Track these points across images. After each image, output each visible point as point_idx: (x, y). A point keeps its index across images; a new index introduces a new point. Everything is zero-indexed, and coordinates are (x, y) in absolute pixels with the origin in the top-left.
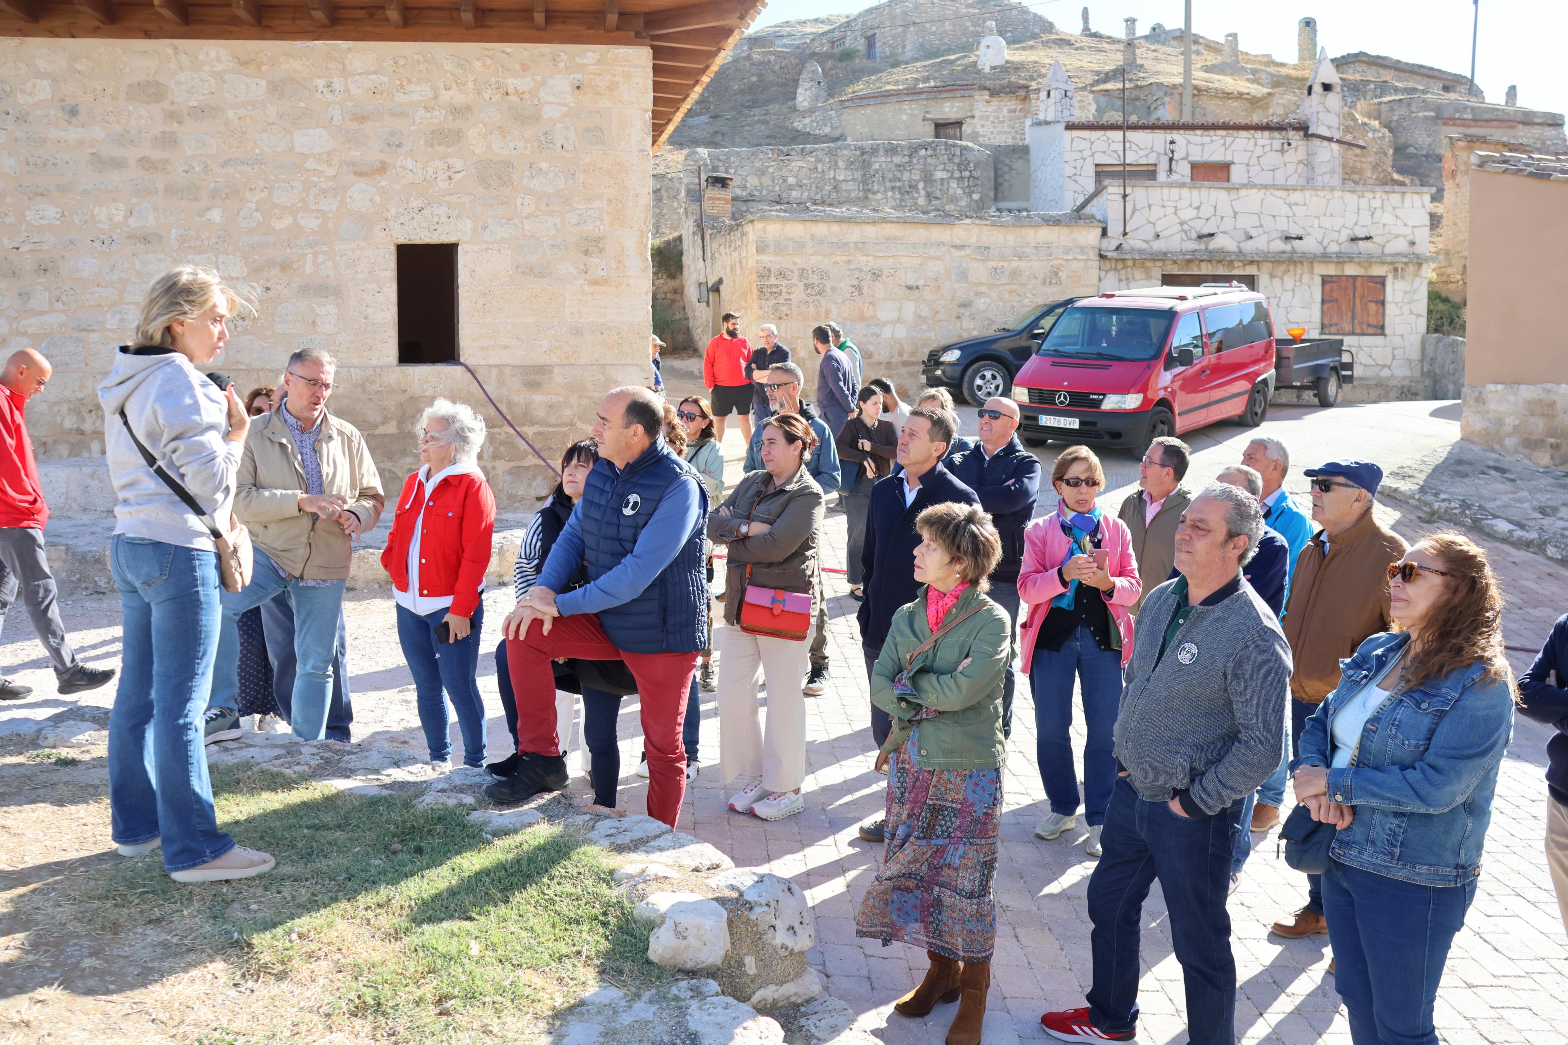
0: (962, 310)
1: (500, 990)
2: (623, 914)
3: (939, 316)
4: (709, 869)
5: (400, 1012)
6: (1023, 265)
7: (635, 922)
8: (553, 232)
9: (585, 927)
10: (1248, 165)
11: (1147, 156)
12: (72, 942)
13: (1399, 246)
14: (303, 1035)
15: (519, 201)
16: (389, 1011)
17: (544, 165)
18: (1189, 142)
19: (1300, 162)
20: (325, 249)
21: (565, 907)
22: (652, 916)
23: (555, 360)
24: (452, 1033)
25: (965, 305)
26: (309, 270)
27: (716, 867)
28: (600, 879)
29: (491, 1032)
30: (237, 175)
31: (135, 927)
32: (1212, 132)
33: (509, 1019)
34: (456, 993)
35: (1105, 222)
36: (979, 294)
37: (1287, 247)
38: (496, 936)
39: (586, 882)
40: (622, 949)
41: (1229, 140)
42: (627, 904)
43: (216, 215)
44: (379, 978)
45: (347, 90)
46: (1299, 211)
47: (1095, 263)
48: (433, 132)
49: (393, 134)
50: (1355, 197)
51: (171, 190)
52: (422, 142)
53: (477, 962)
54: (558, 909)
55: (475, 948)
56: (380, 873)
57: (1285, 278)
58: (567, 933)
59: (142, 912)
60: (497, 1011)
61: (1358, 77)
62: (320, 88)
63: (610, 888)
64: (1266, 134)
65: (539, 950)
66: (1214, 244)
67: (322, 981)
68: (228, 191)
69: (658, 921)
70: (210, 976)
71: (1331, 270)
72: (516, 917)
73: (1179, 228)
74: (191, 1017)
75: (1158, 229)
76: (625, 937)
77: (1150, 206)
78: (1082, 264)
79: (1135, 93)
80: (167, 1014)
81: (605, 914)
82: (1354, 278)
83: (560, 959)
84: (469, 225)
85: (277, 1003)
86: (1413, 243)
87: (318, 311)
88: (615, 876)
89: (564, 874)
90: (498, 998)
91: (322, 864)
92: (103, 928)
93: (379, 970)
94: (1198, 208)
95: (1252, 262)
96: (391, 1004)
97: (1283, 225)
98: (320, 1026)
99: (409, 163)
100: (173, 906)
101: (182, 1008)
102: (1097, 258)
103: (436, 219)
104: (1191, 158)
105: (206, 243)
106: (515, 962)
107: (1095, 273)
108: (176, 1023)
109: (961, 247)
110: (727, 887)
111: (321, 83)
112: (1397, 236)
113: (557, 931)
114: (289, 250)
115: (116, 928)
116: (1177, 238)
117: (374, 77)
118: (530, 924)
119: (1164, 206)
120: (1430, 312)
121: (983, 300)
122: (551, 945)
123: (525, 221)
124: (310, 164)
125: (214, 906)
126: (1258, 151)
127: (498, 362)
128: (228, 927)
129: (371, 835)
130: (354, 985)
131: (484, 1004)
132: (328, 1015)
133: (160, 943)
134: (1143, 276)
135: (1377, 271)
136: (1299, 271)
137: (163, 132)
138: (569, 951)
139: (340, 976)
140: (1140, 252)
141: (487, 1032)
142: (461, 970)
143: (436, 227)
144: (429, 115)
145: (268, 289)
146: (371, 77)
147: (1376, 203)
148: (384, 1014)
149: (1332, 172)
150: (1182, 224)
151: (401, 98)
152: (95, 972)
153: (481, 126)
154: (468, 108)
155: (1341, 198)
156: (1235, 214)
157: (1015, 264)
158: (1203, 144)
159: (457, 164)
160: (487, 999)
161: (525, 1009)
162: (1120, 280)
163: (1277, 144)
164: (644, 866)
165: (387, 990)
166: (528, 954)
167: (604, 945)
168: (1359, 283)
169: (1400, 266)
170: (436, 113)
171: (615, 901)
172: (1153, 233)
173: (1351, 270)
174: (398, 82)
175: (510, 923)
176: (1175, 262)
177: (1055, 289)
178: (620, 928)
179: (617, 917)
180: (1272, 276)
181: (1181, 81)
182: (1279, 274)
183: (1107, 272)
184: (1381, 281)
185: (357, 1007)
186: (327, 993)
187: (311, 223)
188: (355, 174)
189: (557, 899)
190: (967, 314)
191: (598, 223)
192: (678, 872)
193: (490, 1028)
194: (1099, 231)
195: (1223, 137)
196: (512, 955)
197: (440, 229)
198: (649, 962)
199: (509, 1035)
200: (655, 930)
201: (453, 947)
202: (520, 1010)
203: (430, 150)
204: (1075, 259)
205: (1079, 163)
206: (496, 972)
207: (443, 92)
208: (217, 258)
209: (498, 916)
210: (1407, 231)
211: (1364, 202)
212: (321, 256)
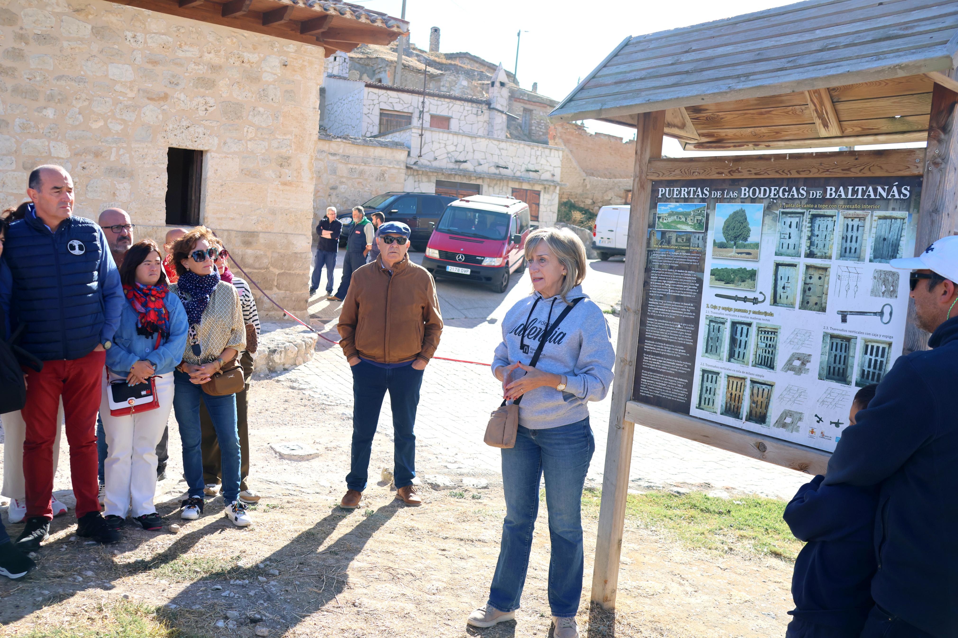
0: (332, 191)
3: (319, 194)
6: (366, 168)
8: (264, 151)
10: (459, 120)
11: (408, 107)
13: (546, 176)
15: (245, 130)
17: (261, 109)
18: (430, 103)
19: (485, 122)
20: (125, 145)
23: (260, 229)
25: (334, 188)
26: (113, 158)
30: (67, 88)
32: (442, 99)
35: (409, 147)
36: (342, 183)
37: (497, 171)
41: (451, 105)
43: (50, 113)
45: (146, 42)
46: (504, 152)
47: (404, 171)
48: (199, 79)
49: (173, 76)
50: (529, 148)
51: (16, 90)
52: (191, 84)
57: (495, 187)
62: (129, 38)
64: (470, 104)
66: (463, 166)
68: (60, 97)
71: (516, 186)
73: (446, 155)
75: (436, 155)
77: (433, 142)
78: (396, 171)
82: (527, 190)
84: (216, 141)
86: (553, 175)
87: (117, 186)
94: (456, 146)
95: (480, 178)
97: (496, 159)
99: (182, 96)
102: (405, 168)
103: (197, 135)
104: (431, 112)
105: (41, 131)
107: (403, 176)
109: (334, 155)
111: (129, 35)
112: (547, 171)
114: (100, 144)
116: (445, 161)
117: (164, 37)
119: (439, 143)
120: (559, 211)
121: (343, 186)
123: (249, 143)
124: (118, 87)
126: (465, 113)
127: (227, 228)
134: (427, 180)
135: (537, 188)
136: (502, 184)
137: (13, 48)
140: (426, 166)
143: (196, 139)
144: (197, 67)
145: (84, 168)
146: (162, 36)
147: (539, 153)
149: (502, 129)
150: (448, 153)
151: (180, 54)
153: (227, 79)
154: (220, 67)
155: (523, 148)
156: (474, 151)
157: (362, 167)
158: (438, 105)
159: (211, 101)
162: (415, 181)
163: (475, 111)
168: (528, 193)
169: (547, 186)
170: (201, 67)
172: (433, 157)
173: (525, 186)
174: (179, 43)
176: (443, 174)
177: (382, 183)
180: (489, 186)
181: (396, 59)
182: (492, 185)
183: (409, 176)
184: (538, 193)
187: (117, 128)
188: (149, 99)
190: (334, 193)
191: (289, 148)
194: (406, 153)
195: (448, 103)
197: (198, 142)
203: (196, 90)
204: (394, 167)
205: (371, 107)
207: (206, 54)
208: (49, 143)
210: (551, 169)
211: (533, 152)
212: (122, 150)
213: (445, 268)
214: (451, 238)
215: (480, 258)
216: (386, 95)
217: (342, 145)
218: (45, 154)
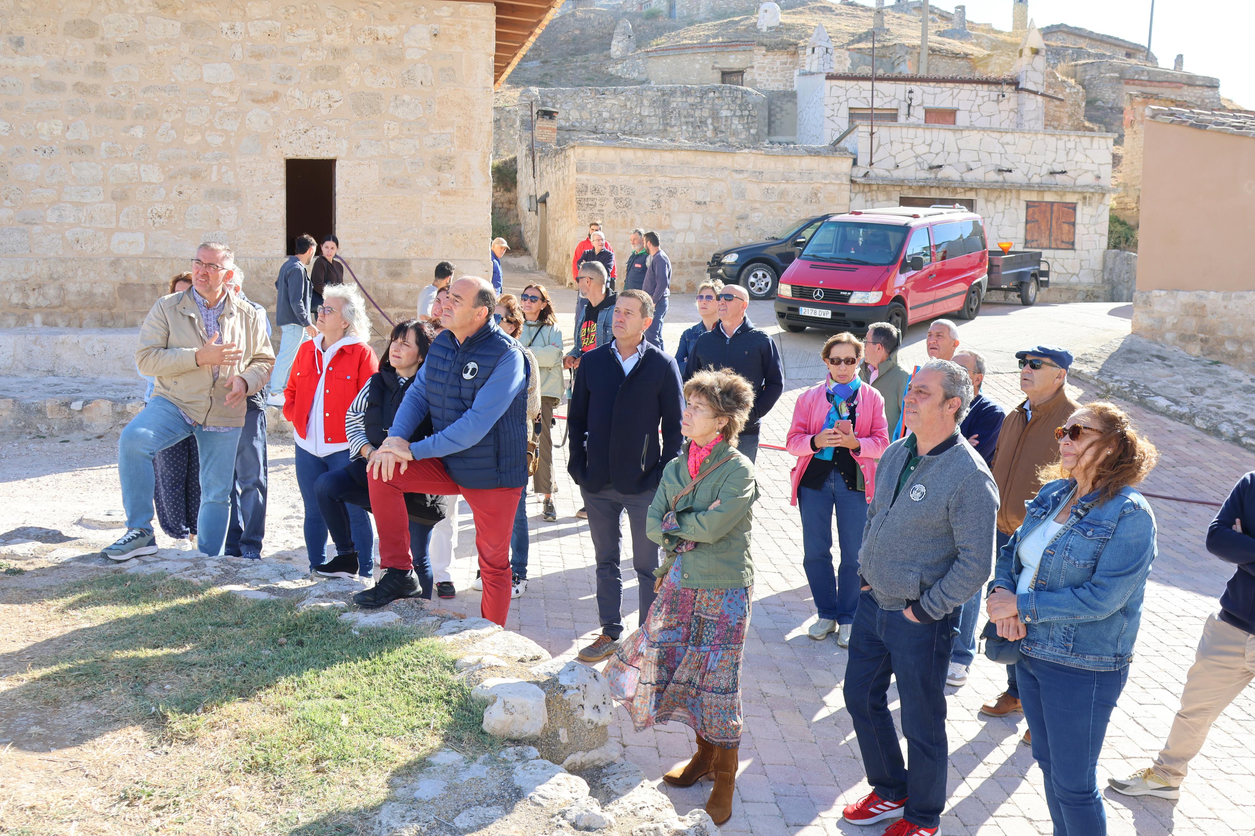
0: (740, 222)
1: (365, 754)
2: (463, 694)
3: (721, 226)
4: (531, 660)
5: (285, 770)
6: (789, 187)
7: (472, 701)
8: (413, 152)
9: (433, 705)
10: (970, 111)
11: (890, 102)
12: (20, 714)
13: (1087, 179)
14: (208, 788)
15: (386, 127)
16: (276, 769)
17: (407, 98)
18: (924, 92)
19: (1012, 110)
20: (228, 161)
21: (416, 688)
22: (487, 696)
24: (327, 787)
25: (742, 218)
26: (214, 178)
27: (537, 658)
28: (445, 667)
29: (357, 786)
30: (156, 100)
31: (71, 702)
32: (942, 85)
33: (372, 776)
34: (330, 756)
35: (856, 154)
36: (754, 209)
37: (1000, 178)
38: (361, 711)
39: (434, 669)
40: (462, 722)
41: (956, 91)
42: (466, 687)
43: (138, 132)
44: (268, 744)
45: (247, 32)
46: (1010, 149)
47: (847, 187)
48: (317, 68)
49: (284, 69)
50: (1054, 139)
51: (101, 111)
52: (308, 77)
53: (347, 732)
54: (412, 690)
55: (345, 721)
56: (269, 661)
57: (997, 202)
58: (419, 709)
59: (77, 690)
60: (363, 770)
61: (1059, 44)
62: (225, 30)
63: (453, 674)
64: (986, 87)
65: (396, 722)
66: (942, 174)
67: (223, 745)
68: (148, 112)
69: (491, 701)
70: (132, 741)
71: (1034, 197)
72: (378, 697)
73: (914, 160)
74: (118, 772)
75: (898, 161)
76: (464, 713)
77: (891, 142)
78: (836, 187)
79: (882, 51)
80: (98, 771)
81: (449, 694)
82: (1052, 203)
83: (412, 730)
84: (345, 144)
85: (186, 763)
86: (1098, 177)
87: (221, 211)
88: (457, 665)
89: (416, 663)
90: (364, 760)
91: (223, 654)
92: (46, 703)
93: (269, 737)
94: (930, 145)
95: (971, 189)
96: (277, 764)
97: (996, 160)
98: (221, 781)
99: (297, 94)
100: (102, 686)
101: (111, 766)
102: (849, 183)
103: (318, 139)
104: (925, 105)
105: (130, 154)
106: (377, 732)
107: (846, 194)
108: (105, 777)
109: (741, 171)
110: (546, 674)
111: (225, 26)
112: (1087, 171)
113: (410, 708)
114: (198, 162)
115: (56, 703)
116: (913, 168)
117: (269, 22)
118: (389, 702)
119: (902, 143)
120: (1110, 232)
121: (757, 214)
122: (405, 718)
123: (391, 143)
124: (216, 92)
125: (135, 686)
126: (979, 101)
127: (367, 256)
128: (147, 702)
129: (263, 631)
130: (248, 748)
131: (352, 764)
132: (228, 772)
133: (93, 715)
134: (885, 198)
135: (1070, 198)
136: (1008, 197)
137: (95, 63)
138: (419, 723)
139: (237, 741)
140: (883, 178)
141: (354, 786)
142: (334, 737)
143: (318, 145)
144: (314, 54)
145: (181, 193)
146: (267, 22)
147: (1071, 145)
148: (272, 771)
149: (1037, 119)
150: (917, 157)
151: (291, 40)
152: (40, 738)
153: (356, 64)
154: (346, 50)
155: (1043, 139)
156: (959, 150)
157: (783, 186)
158: (935, 94)
159: (336, 95)
160: (354, 761)
161: (384, 768)
162: (867, 201)
163: (994, 95)
164: (480, 657)
165: (275, 753)
166: (387, 725)
167: (448, 719)
168: (1055, 208)
169: (1088, 195)
170: (320, 53)
171: (457, 684)
172: (893, 164)
173: (1049, 197)
174: (289, 27)
175: (373, 701)
176: (910, 187)
177: (814, 207)
178: (461, 706)
179: (458, 697)
180: (987, 200)
181: (920, 43)
182: (993, 199)
183: (856, 194)
184: (1073, 207)
185: (250, 766)
186: (227, 755)
187: (216, 140)
188: (253, 101)
189: (411, 682)
190: (744, 225)
191: (449, 145)
192: (507, 662)
193: (357, 783)
194: (850, 161)
195: (952, 89)
196: (374, 726)
197: (321, 148)
198: (483, 733)
199: (372, 788)
200: (488, 707)
201: (328, 720)
202: (380, 769)
203: (314, 83)
204: (831, 183)
205: (836, 107)
206: (362, 740)
207: (326, 36)
208: (139, 167)
209: (363, 695)
210: (1094, 167)
211: (1061, 144)
212: (224, 167)
213: (797, 310)
214: (812, 266)
215: (845, 293)
216: (857, 87)
217: (752, 158)
218: (135, 180)
